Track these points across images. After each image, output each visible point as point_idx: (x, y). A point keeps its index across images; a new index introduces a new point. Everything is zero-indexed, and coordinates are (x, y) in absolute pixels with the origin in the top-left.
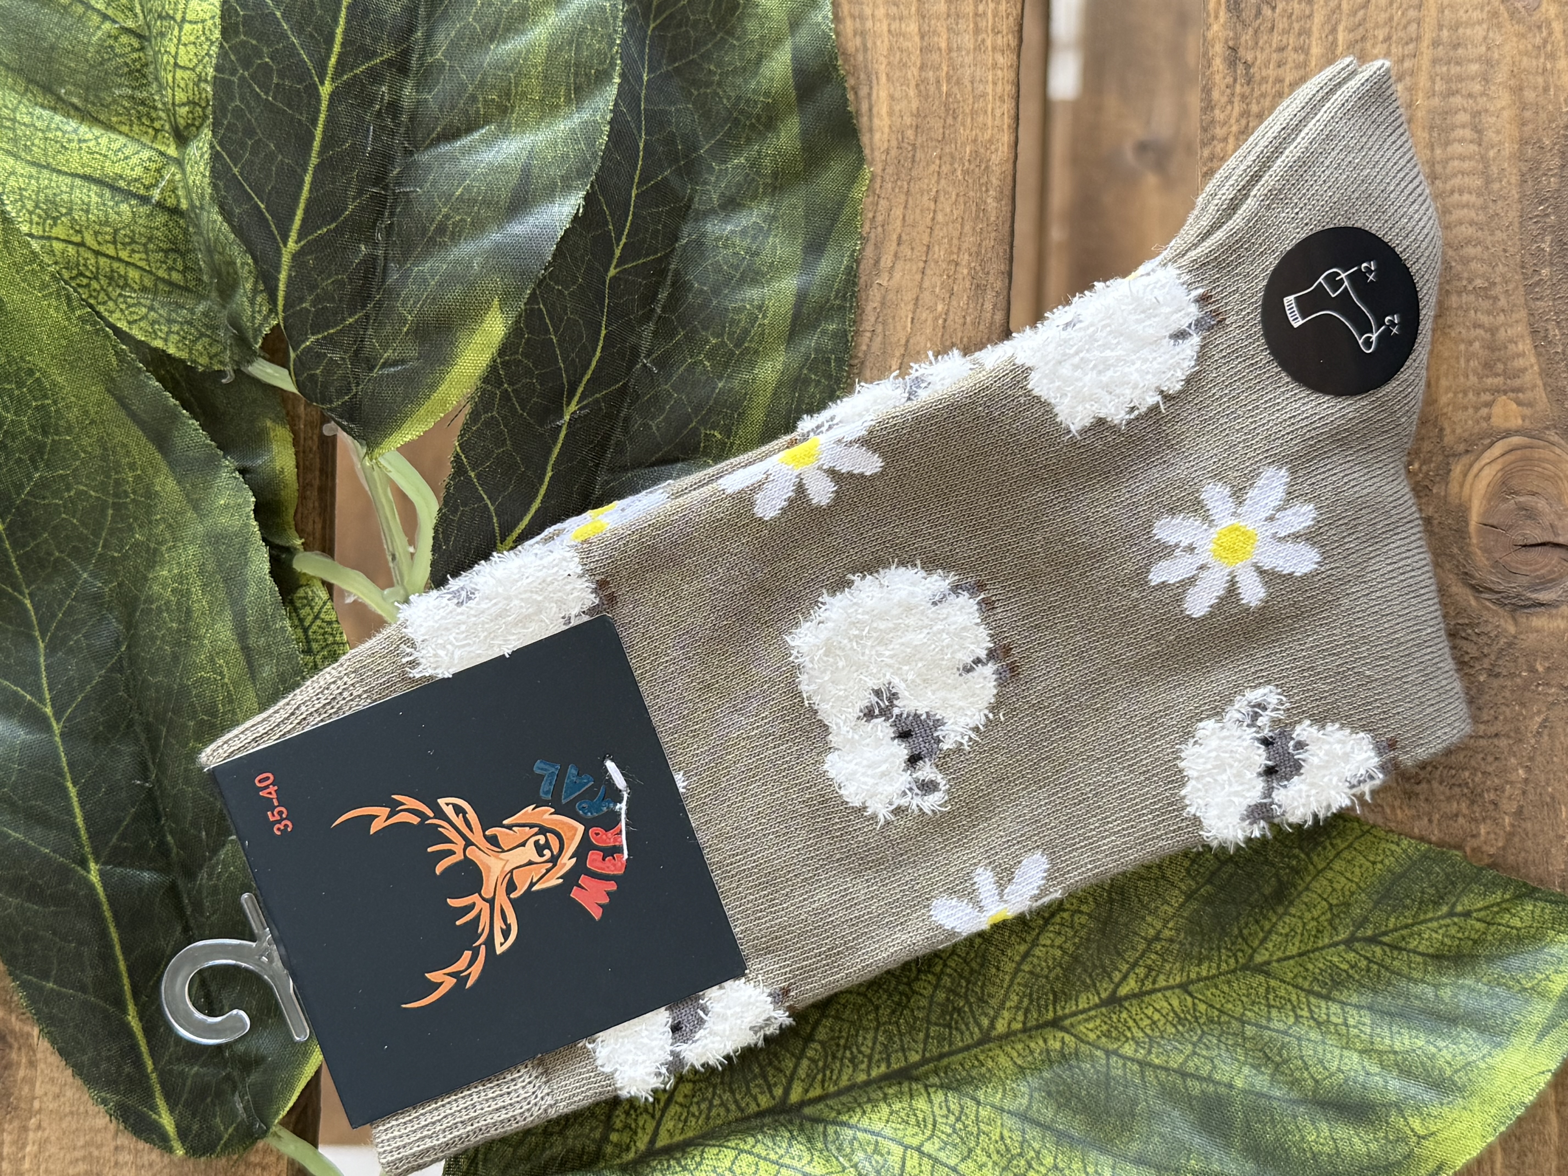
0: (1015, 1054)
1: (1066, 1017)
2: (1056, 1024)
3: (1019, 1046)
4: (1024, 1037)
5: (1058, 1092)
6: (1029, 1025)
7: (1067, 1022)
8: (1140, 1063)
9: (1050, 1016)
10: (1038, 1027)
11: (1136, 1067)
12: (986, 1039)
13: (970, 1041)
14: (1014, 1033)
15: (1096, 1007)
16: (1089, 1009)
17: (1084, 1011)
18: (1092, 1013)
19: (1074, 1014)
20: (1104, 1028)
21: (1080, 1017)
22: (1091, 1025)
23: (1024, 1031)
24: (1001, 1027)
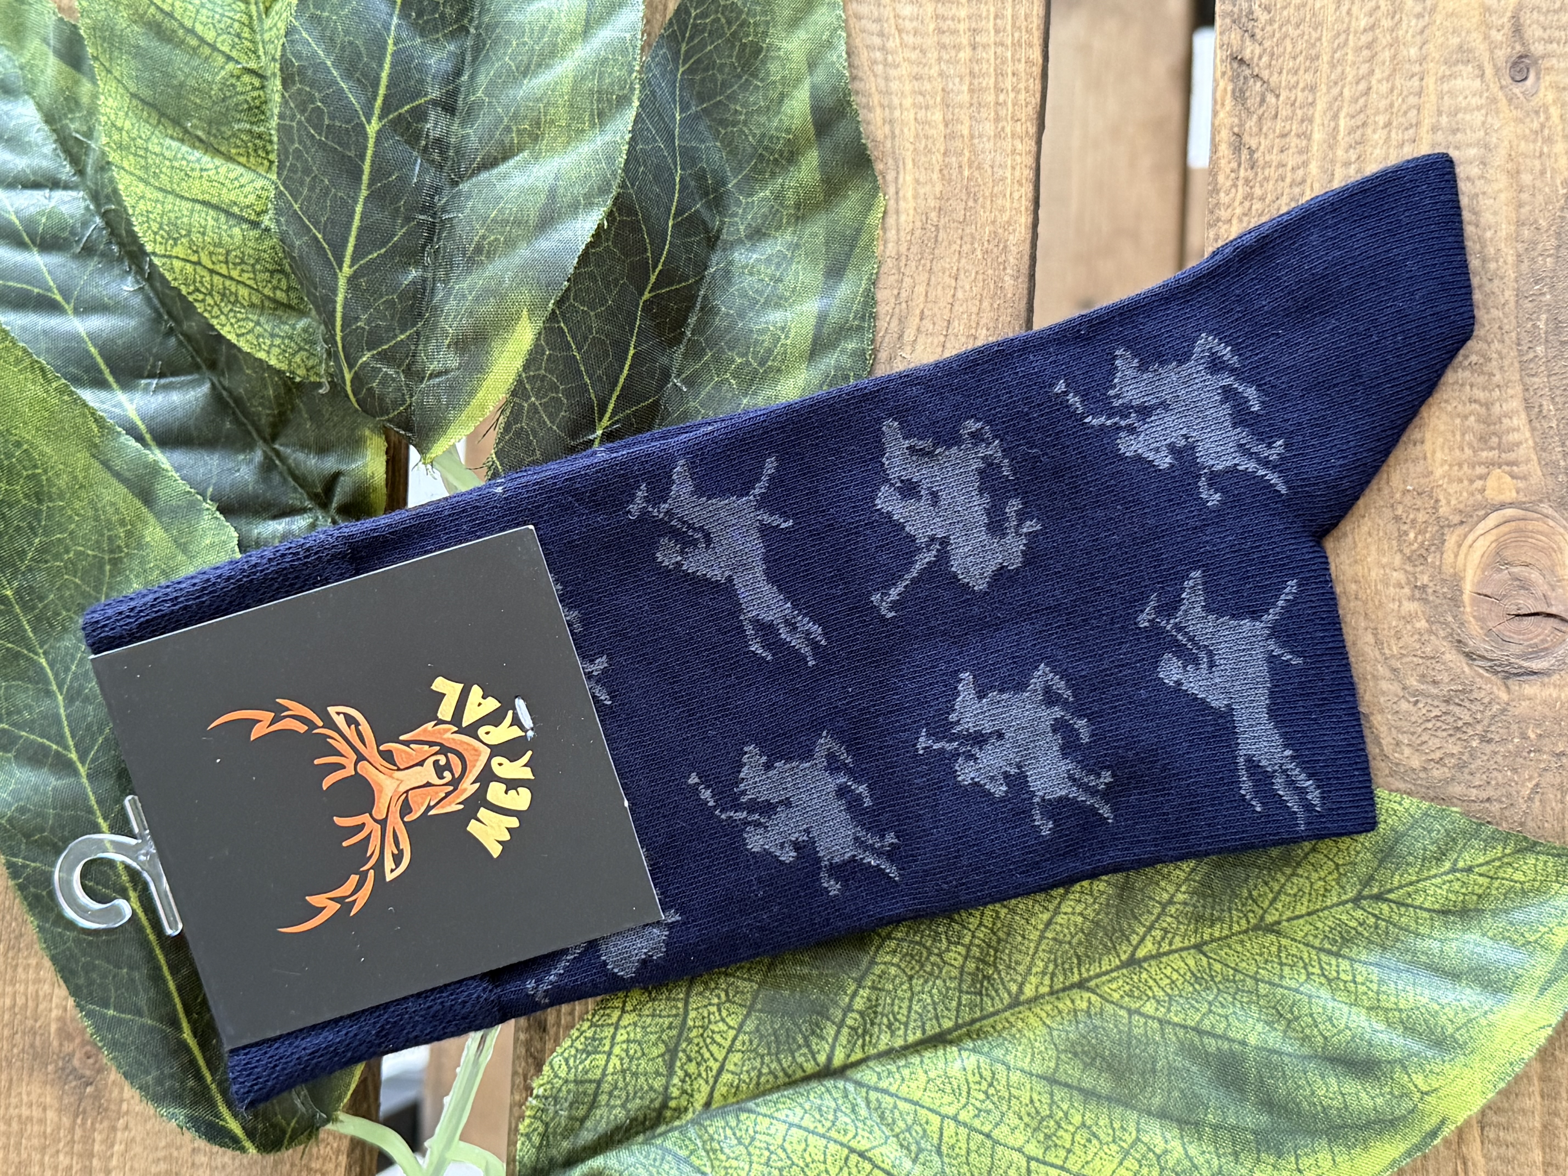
0: (1044, 1015)
1: (1090, 979)
2: (1081, 985)
3: (1048, 1008)
4: (1052, 999)
5: (1084, 1052)
6: (1056, 988)
7: (1092, 984)
8: (1160, 1021)
9: (1076, 978)
10: (1064, 990)
11: (1156, 1025)
12: (1015, 1003)
13: (1000, 1006)
14: (1043, 996)
15: (1118, 968)
16: (1112, 971)
17: (1107, 973)
18: (1115, 974)
19: (1098, 976)
20: (1127, 988)
21: (1104, 978)
22: (1114, 986)
23: (1052, 993)
24: (1029, 991)
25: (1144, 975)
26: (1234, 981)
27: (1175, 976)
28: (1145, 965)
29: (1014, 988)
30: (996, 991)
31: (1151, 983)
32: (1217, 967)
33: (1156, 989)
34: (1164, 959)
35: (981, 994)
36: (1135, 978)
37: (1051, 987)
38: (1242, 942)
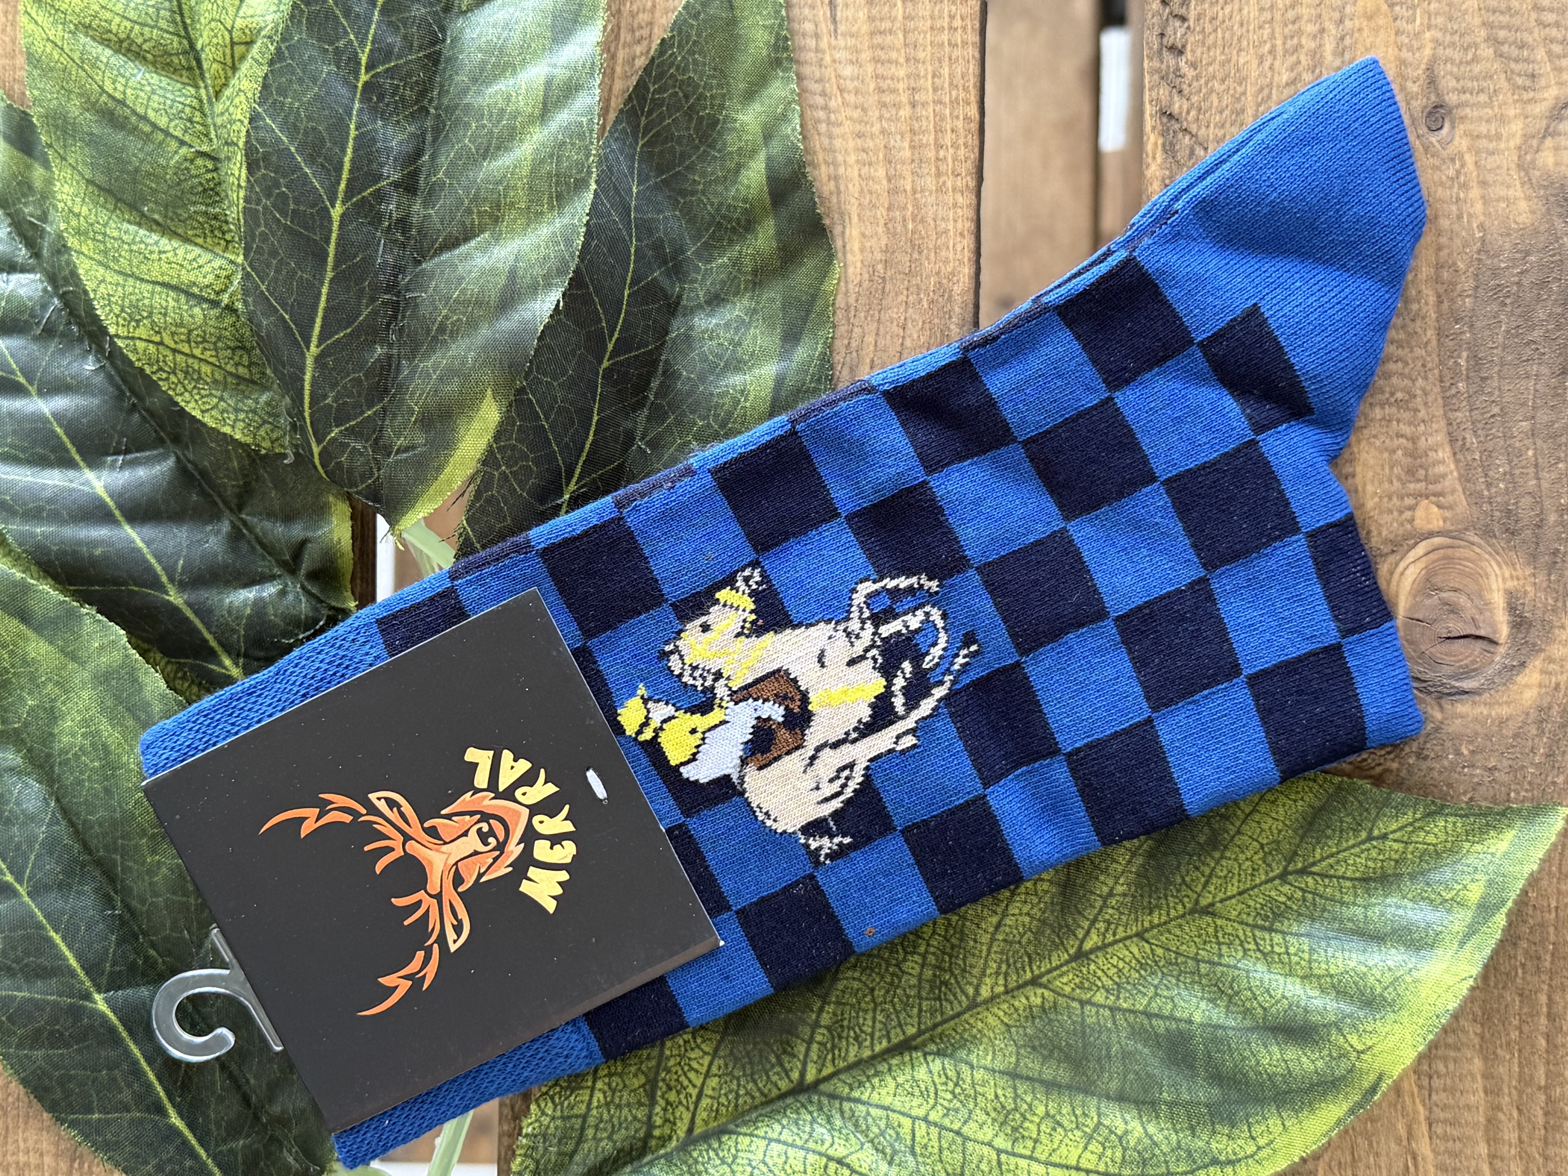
0: (1001, 1014)
1: (1042, 975)
2: (1034, 982)
3: (1005, 1006)
4: (1008, 997)
5: (1041, 1045)
6: (1010, 987)
7: (1044, 980)
8: (1110, 1009)
9: (1029, 975)
10: (1019, 987)
11: (1107, 1013)
12: (973, 1005)
13: (959, 1009)
14: (998, 996)
15: (1067, 962)
16: (1061, 966)
17: (1057, 968)
18: (1065, 969)
19: (1049, 972)
20: (1077, 980)
21: (1055, 973)
22: (1065, 980)
23: (1007, 992)
24: (985, 992)
25: (1092, 967)
26: (1177, 964)
27: (1121, 964)
28: (1093, 957)
29: (971, 991)
30: (955, 995)
31: (1100, 973)
32: (1160, 951)
33: (1104, 979)
34: (1110, 950)
35: (939, 999)
36: (1084, 970)
37: (1006, 986)
38: (1180, 926)
